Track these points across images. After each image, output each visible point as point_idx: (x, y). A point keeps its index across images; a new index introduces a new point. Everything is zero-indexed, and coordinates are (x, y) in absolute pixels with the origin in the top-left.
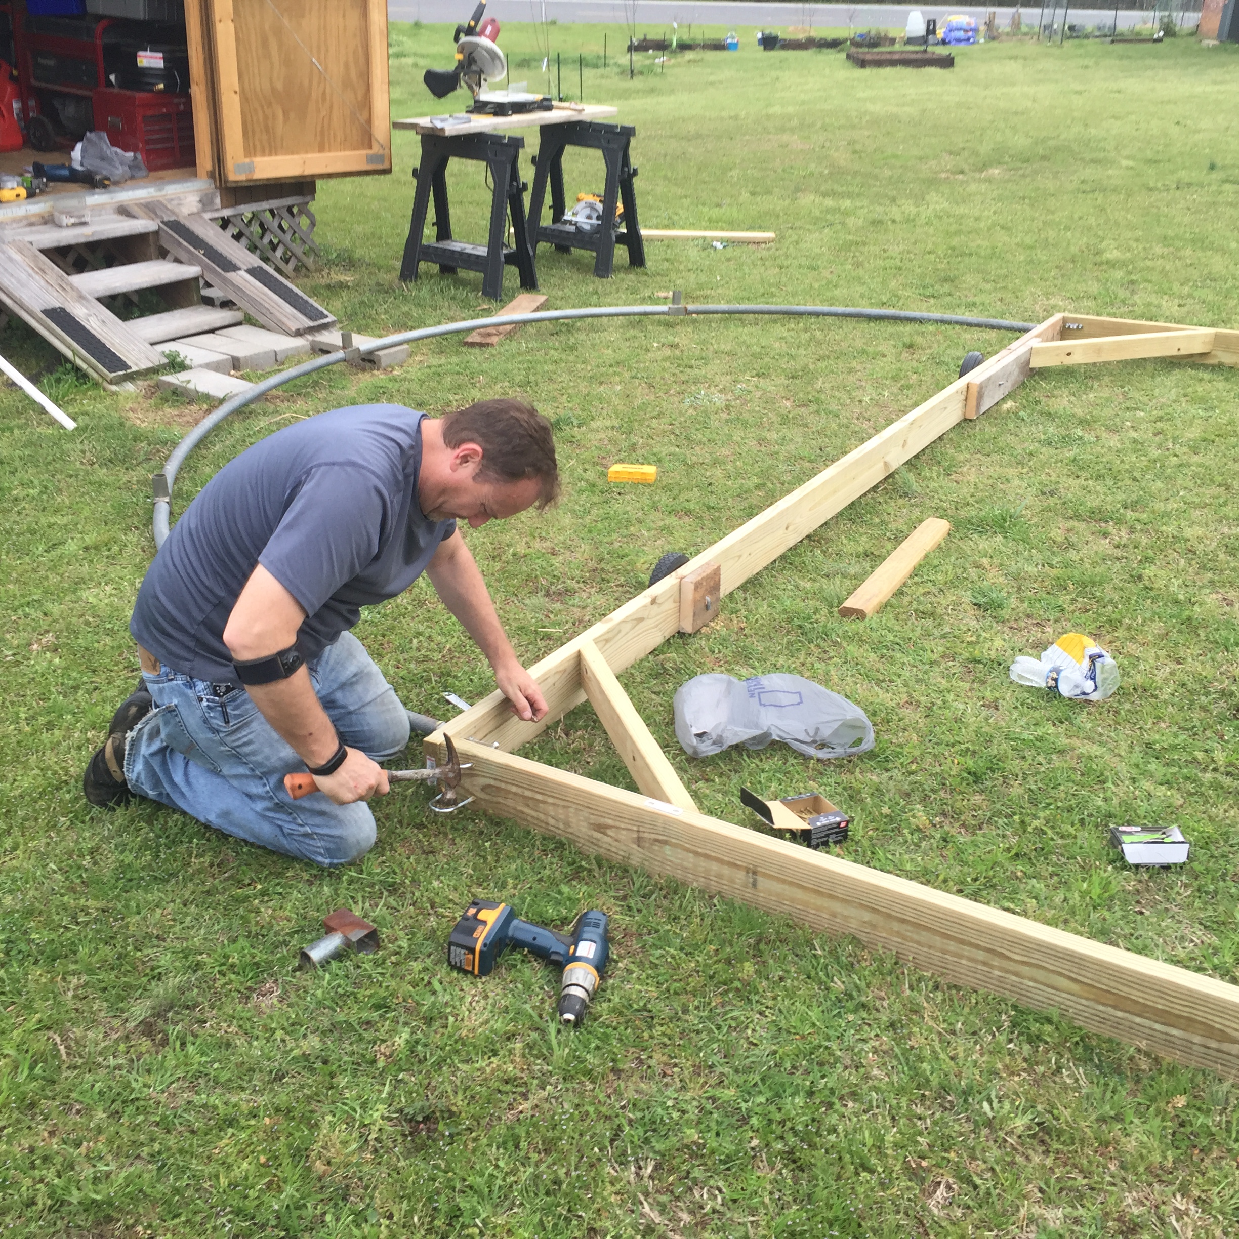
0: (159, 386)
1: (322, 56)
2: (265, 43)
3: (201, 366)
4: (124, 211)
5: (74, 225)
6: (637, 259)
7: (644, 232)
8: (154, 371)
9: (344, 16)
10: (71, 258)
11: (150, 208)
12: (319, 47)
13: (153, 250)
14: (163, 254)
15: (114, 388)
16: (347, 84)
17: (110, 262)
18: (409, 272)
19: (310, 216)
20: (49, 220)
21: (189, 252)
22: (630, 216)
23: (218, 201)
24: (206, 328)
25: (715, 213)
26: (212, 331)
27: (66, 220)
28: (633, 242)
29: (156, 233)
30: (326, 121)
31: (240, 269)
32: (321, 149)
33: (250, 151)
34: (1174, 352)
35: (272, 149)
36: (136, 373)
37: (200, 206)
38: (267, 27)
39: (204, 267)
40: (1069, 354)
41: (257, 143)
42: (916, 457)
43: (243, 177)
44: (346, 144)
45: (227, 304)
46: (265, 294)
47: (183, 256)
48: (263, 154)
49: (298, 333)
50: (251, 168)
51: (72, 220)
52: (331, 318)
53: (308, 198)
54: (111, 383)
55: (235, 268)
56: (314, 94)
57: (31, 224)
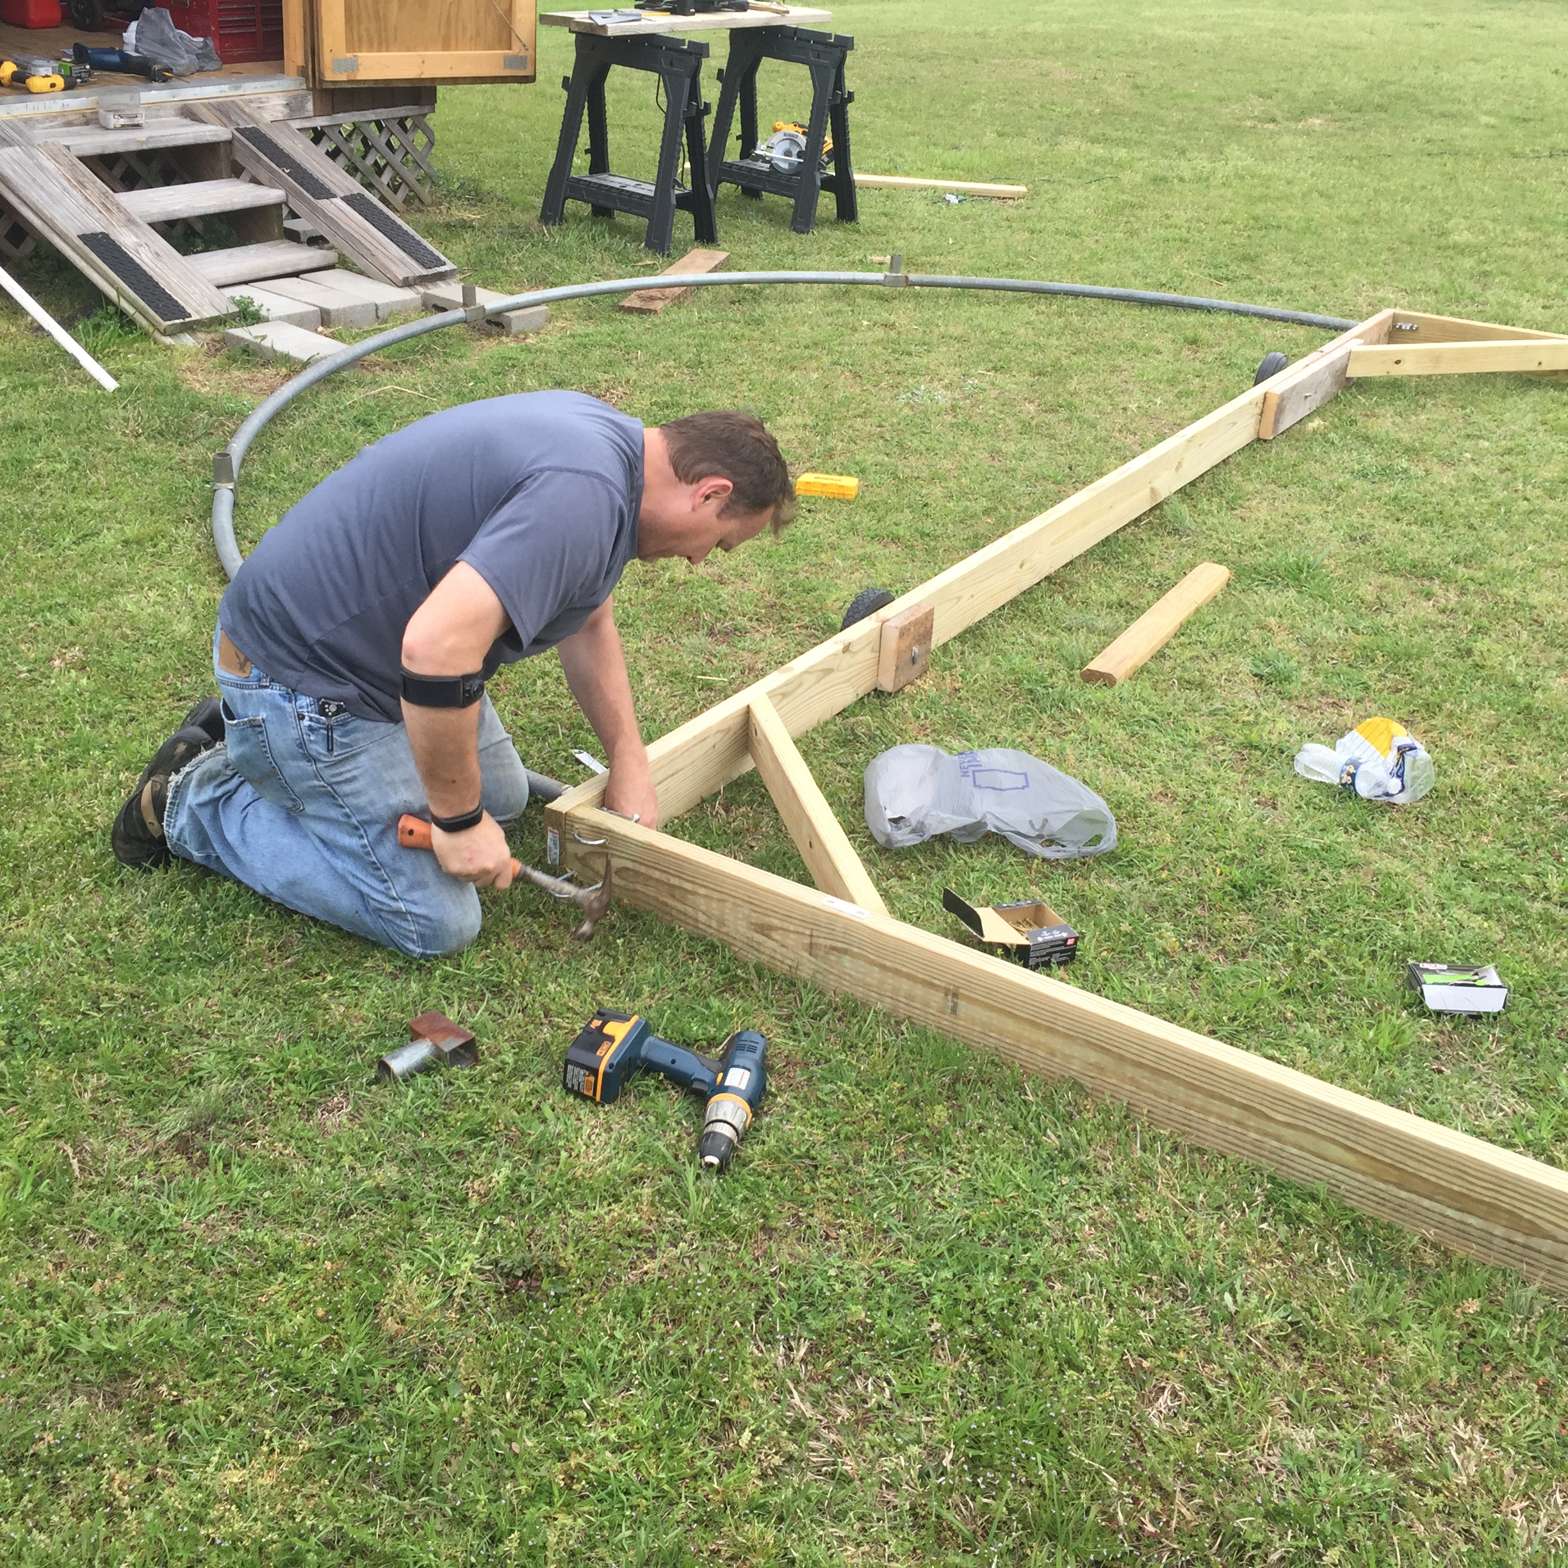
0: (225, 340)
3: (280, 318)
4: (188, 113)
5: (123, 127)
6: (847, 211)
7: (857, 177)
8: (220, 321)
10: (118, 171)
11: (223, 111)
13: (224, 165)
14: (236, 171)
15: (168, 340)
17: (168, 178)
18: (552, 213)
19: (428, 132)
20: (91, 120)
21: (272, 171)
22: (841, 154)
23: (310, 106)
24: (289, 270)
25: (951, 156)
26: (296, 274)
27: (114, 121)
28: (843, 188)
29: (229, 143)
30: (453, 10)
31: (335, 196)
32: (446, 46)
33: (354, 43)
34: (1533, 367)
35: (382, 43)
36: (196, 322)
37: (286, 111)
39: (289, 191)
40: (1398, 362)
41: (364, 34)
42: (1192, 484)
43: (343, 77)
44: (478, 41)
45: (316, 241)
46: (367, 231)
47: (263, 175)
48: (370, 50)
49: (407, 283)
50: (354, 65)
51: (122, 121)
52: (449, 266)
53: (426, 109)
54: (164, 334)
55: (329, 195)
57: (69, 124)
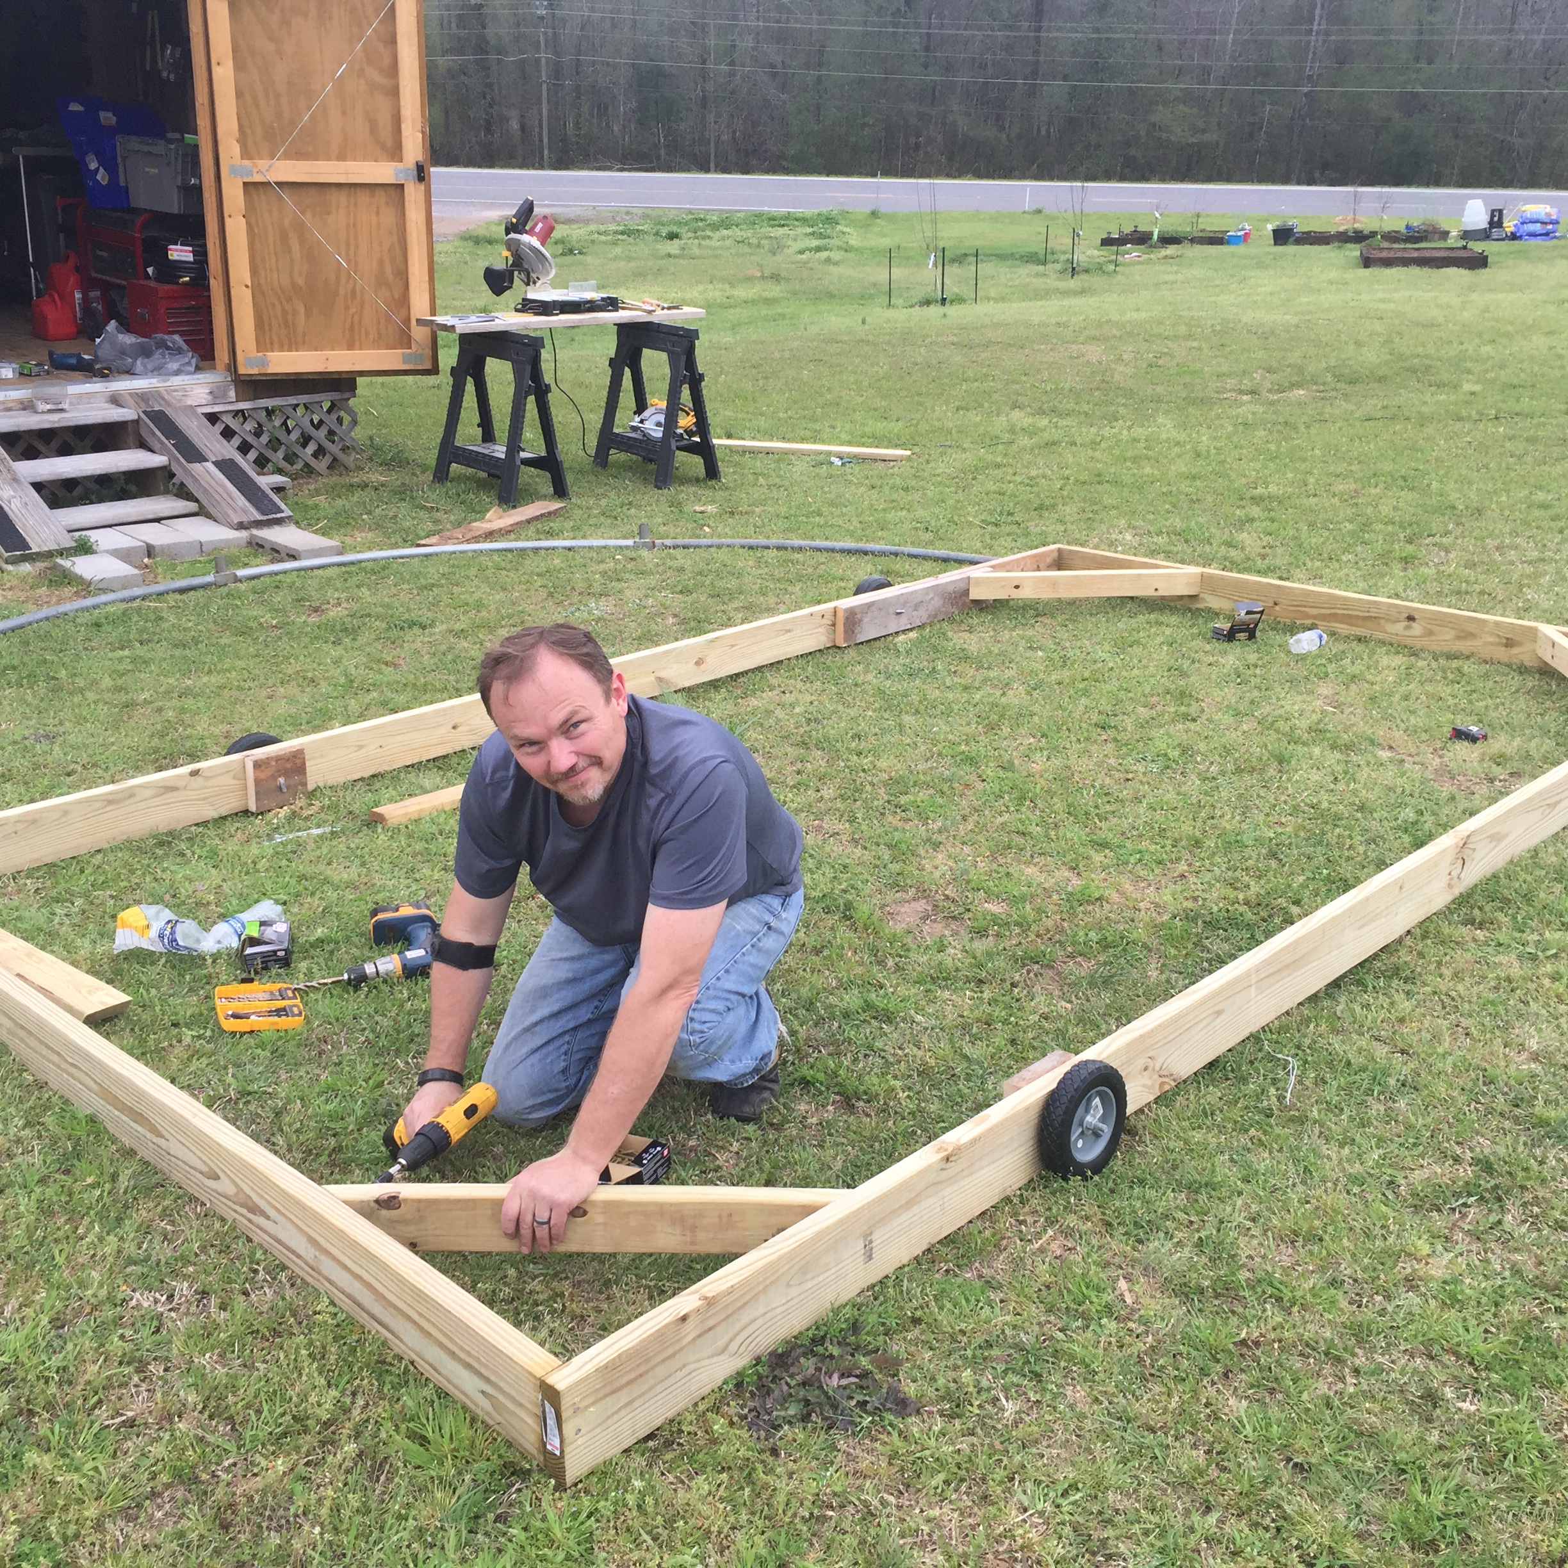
0: (56, 567)
1: (352, 253)
2: (284, 238)
3: (107, 551)
4: (115, 400)
5: (50, 411)
6: (712, 472)
8: (50, 554)
9: (378, 213)
10: (21, 446)
11: (142, 397)
12: (348, 246)
13: (131, 439)
14: (143, 445)
15: (10, 567)
16: (381, 281)
17: (66, 451)
18: (441, 474)
19: (350, 412)
20: (27, 406)
21: (162, 443)
22: (702, 425)
23: (232, 394)
24: (151, 517)
26: (158, 520)
27: (42, 407)
28: (705, 450)
29: (136, 422)
30: (356, 318)
31: (207, 460)
32: (350, 347)
33: (263, 343)
34: (1150, 592)
35: (292, 343)
36: (37, 554)
37: (210, 397)
38: (287, 222)
39: (172, 457)
40: (1017, 587)
41: (276, 339)
43: (255, 371)
44: (380, 342)
45: (189, 496)
46: (223, 486)
47: (156, 446)
48: (282, 349)
49: (241, 526)
50: (264, 363)
51: (49, 407)
52: (287, 512)
53: (347, 395)
54: (7, 562)
55: (202, 458)
56: (342, 291)
57: (9, 409)
